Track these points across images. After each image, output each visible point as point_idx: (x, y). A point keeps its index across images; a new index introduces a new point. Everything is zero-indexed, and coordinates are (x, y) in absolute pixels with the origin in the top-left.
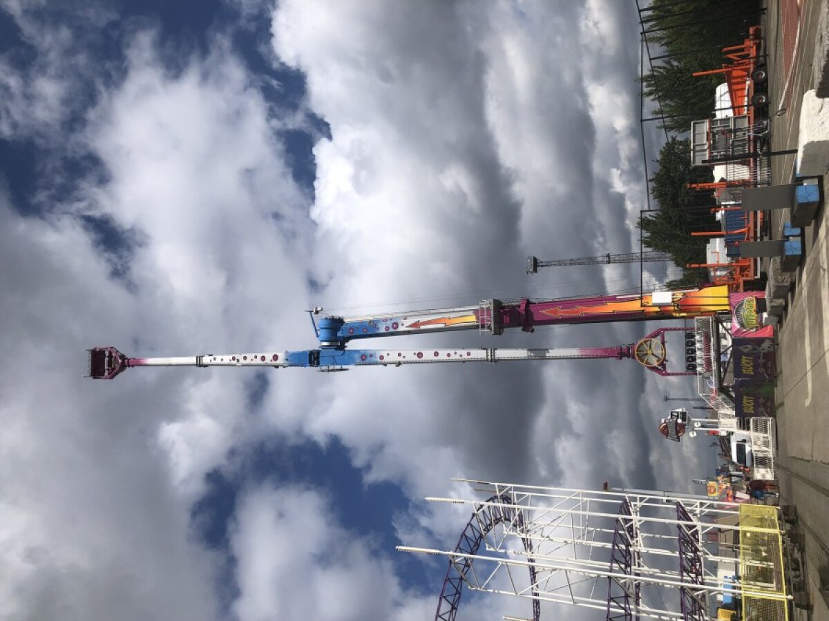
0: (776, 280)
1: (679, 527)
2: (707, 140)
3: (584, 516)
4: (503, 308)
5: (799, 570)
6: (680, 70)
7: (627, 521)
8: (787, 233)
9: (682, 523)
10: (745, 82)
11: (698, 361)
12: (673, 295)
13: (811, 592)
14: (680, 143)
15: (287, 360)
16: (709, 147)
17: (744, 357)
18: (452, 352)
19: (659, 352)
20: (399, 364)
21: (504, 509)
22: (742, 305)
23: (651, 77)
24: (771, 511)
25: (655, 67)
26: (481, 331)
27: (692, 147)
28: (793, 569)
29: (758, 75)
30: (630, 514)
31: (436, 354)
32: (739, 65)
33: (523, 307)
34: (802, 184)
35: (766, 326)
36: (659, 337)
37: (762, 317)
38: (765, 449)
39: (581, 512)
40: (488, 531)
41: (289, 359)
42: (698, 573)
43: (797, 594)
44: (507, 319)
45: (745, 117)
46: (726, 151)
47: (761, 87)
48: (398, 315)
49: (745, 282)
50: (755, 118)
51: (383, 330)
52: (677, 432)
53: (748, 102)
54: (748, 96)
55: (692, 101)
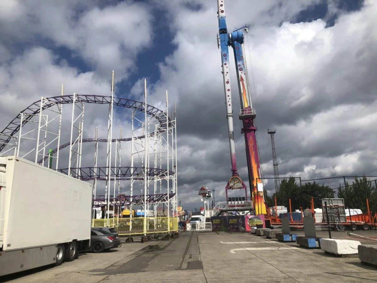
0: (271, 232)
1: (166, 194)
2: (334, 205)
3: (167, 157)
4: (252, 119)
5: (155, 238)
6: (369, 194)
7: (166, 174)
8: (293, 235)
9: (168, 195)
10: (363, 221)
11: (233, 202)
12: (262, 192)
13: (148, 242)
14: (332, 195)
15: (222, 17)
16: (331, 206)
17: (237, 220)
18: (230, 97)
19: (235, 186)
20: (223, 73)
21: (166, 124)
22: (259, 219)
23: (366, 181)
24: (176, 229)
25: (371, 183)
26: (241, 110)
27: (331, 199)
28: (155, 236)
29: (366, 226)
30: (169, 175)
31: (229, 90)
32: (371, 219)
33: (253, 128)
34: (316, 241)
35: (251, 229)
36: (242, 186)
37: (254, 227)
38: (199, 228)
39: (168, 156)
40: (156, 118)
41: (222, 18)
42: (150, 201)
43: (147, 238)
44: (247, 121)
45: (346, 221)
46: (329, 213)
47: (360, 228)
48: (246, 70)
49: (269, 220)
50: (344, 225)
51: (238, 63)
52: (202, 194)
53: (353, 222)
54: (356, 222)
55: (353, 199)
